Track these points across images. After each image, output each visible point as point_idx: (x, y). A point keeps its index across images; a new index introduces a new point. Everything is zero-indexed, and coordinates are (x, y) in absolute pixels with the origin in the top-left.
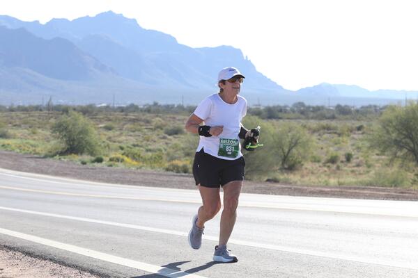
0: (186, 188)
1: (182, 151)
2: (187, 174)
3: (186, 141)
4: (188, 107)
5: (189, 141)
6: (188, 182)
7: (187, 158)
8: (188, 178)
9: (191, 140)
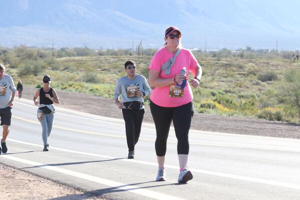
0: (280, 136)
2: (280, 122)
3: (280, 88)
5: (283, 88)
7: (281, 105)
8: (281, 126)
9: (285, 87)
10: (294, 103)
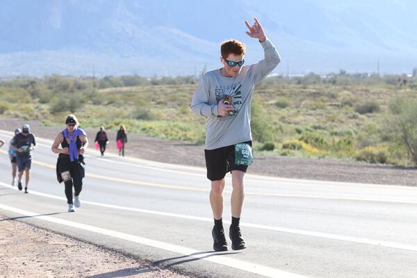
0: (384, 183)
1: (379, 134)
2: (385, 165)
3: (383, 122)
4: (385, 76)
5: (388, 121)
6: (385, 175)
7: (385, 143)
8: (385, 170)
9: (390, 120)
10: (401, 141)
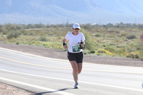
0: (138, 66)
1: (135, 47)
2: (138, 59)
3: (137, 42)
4: (138, 25)
6: (138, 63)
7: (138, 51)
